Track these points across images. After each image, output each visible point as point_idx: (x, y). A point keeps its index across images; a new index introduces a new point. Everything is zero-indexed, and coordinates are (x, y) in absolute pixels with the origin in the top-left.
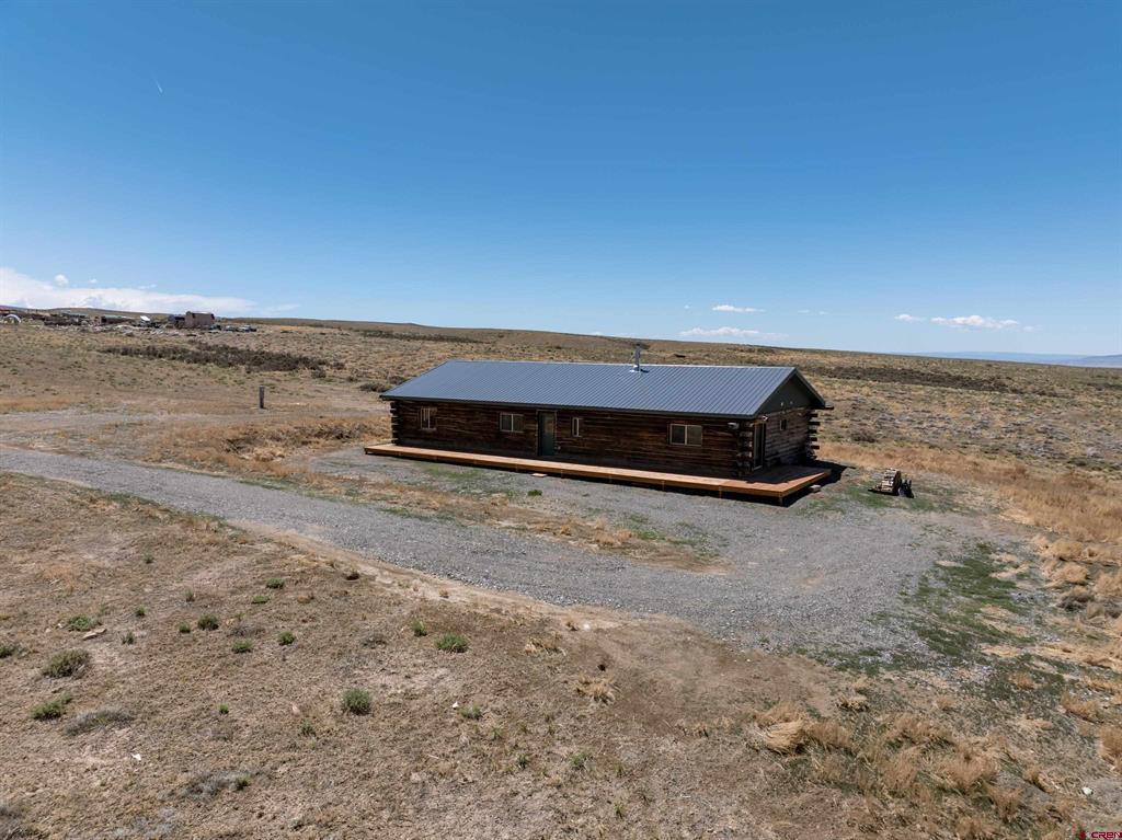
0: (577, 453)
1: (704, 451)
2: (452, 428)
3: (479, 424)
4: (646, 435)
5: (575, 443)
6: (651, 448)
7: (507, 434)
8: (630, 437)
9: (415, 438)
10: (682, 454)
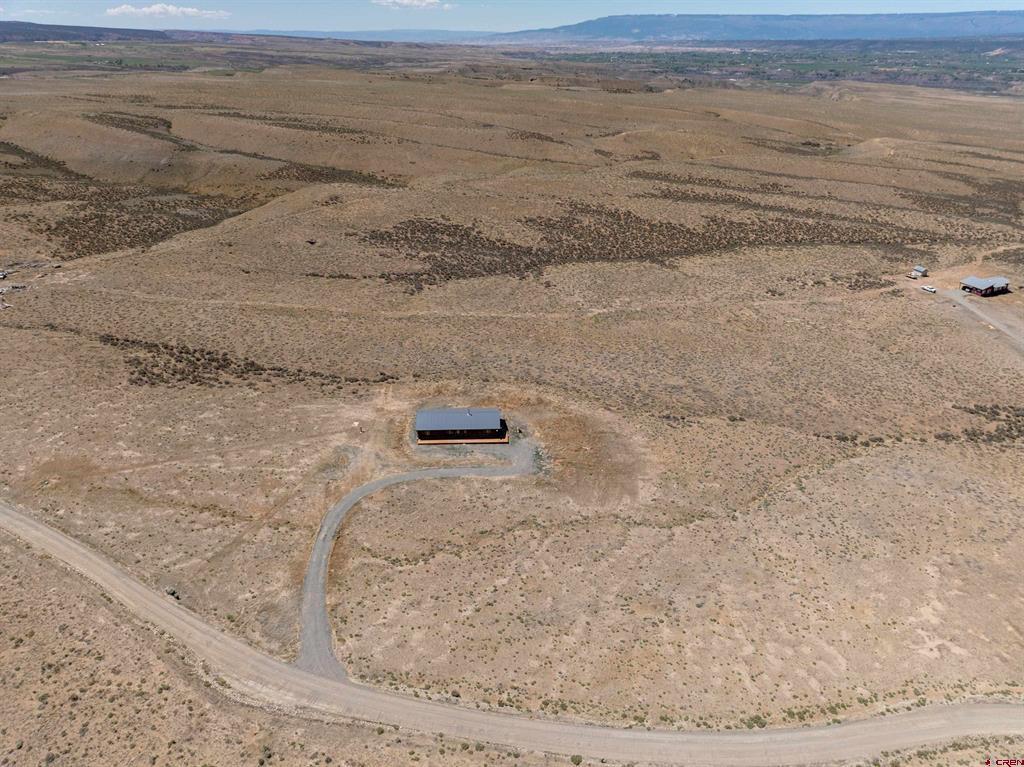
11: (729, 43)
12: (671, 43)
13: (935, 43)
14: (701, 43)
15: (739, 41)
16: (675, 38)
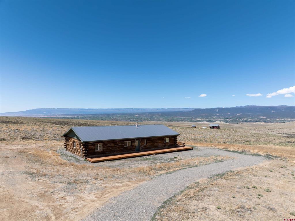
0: (146, 149)
1: (170, 143)
2: (108, 149)
3: (118, 146)
4: (160, 141)
5: (145, 146)
6: (161, 144)
7: (127, 147)
8: (156, 142)
9: (94, 155)
10: (167, 144)
11: (73, 115)
12: (55, 115)
13: (124, 114)
14: (65, 115)
15: (75, 114)
16: (57, 114)
